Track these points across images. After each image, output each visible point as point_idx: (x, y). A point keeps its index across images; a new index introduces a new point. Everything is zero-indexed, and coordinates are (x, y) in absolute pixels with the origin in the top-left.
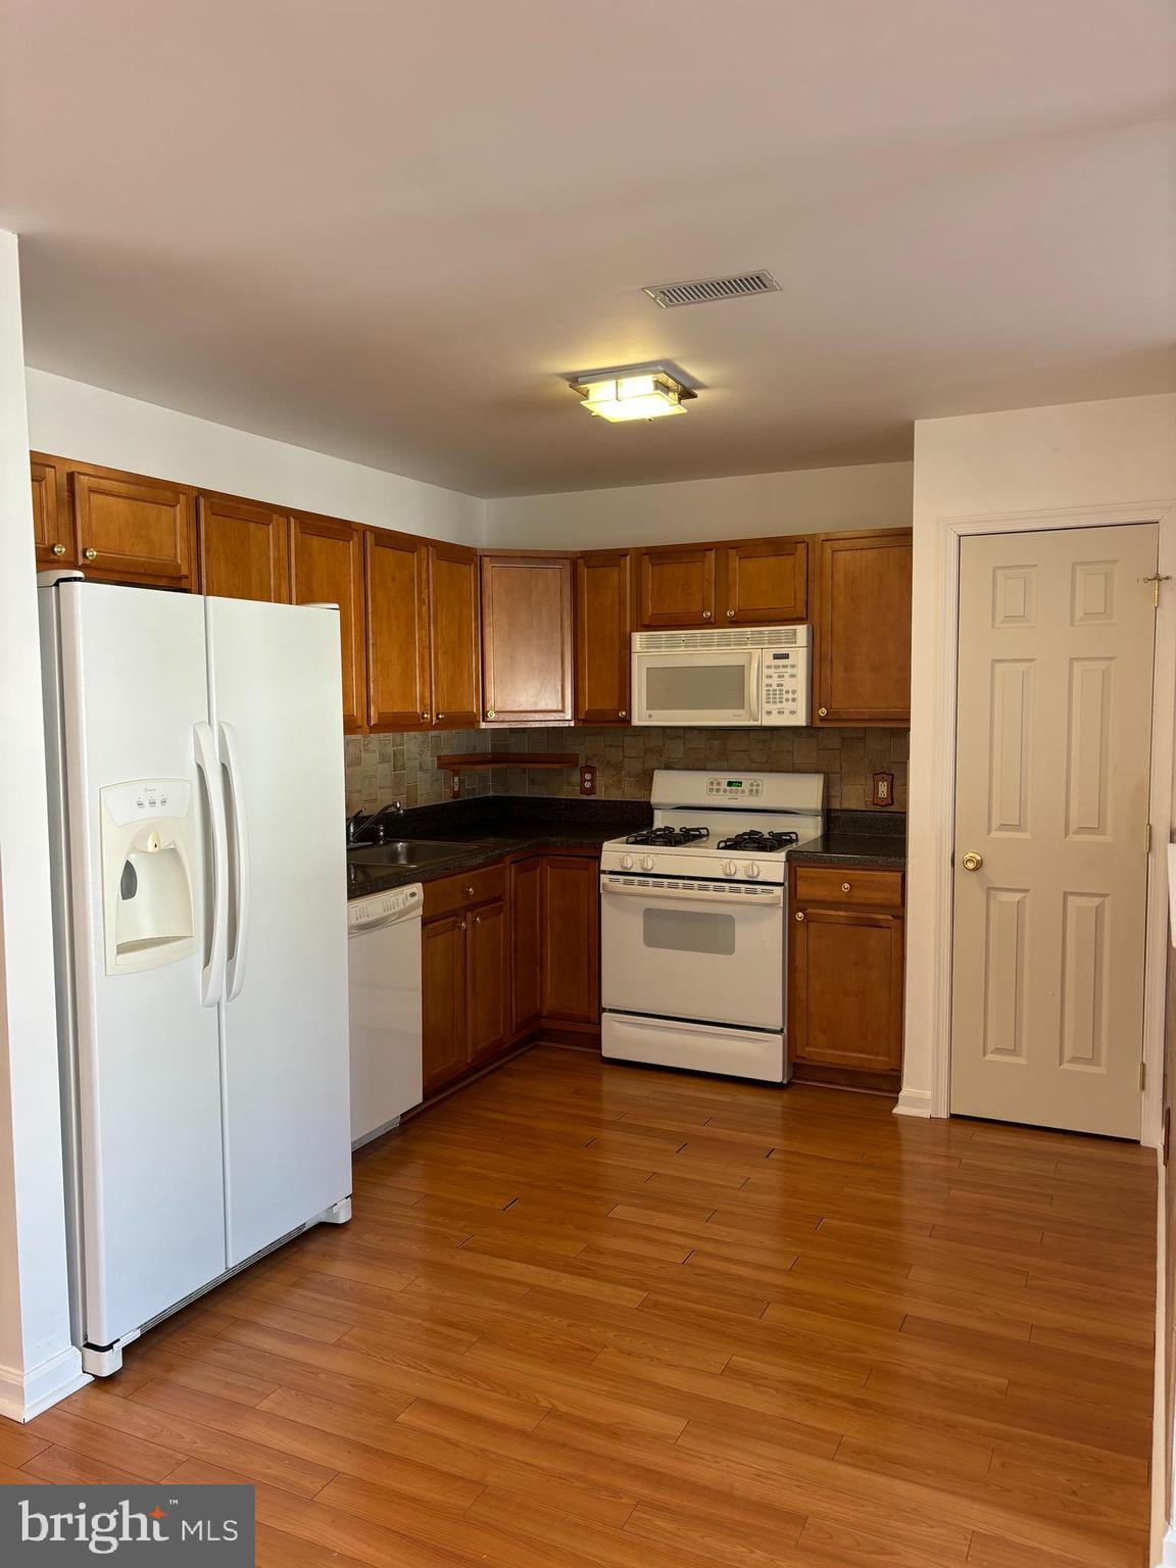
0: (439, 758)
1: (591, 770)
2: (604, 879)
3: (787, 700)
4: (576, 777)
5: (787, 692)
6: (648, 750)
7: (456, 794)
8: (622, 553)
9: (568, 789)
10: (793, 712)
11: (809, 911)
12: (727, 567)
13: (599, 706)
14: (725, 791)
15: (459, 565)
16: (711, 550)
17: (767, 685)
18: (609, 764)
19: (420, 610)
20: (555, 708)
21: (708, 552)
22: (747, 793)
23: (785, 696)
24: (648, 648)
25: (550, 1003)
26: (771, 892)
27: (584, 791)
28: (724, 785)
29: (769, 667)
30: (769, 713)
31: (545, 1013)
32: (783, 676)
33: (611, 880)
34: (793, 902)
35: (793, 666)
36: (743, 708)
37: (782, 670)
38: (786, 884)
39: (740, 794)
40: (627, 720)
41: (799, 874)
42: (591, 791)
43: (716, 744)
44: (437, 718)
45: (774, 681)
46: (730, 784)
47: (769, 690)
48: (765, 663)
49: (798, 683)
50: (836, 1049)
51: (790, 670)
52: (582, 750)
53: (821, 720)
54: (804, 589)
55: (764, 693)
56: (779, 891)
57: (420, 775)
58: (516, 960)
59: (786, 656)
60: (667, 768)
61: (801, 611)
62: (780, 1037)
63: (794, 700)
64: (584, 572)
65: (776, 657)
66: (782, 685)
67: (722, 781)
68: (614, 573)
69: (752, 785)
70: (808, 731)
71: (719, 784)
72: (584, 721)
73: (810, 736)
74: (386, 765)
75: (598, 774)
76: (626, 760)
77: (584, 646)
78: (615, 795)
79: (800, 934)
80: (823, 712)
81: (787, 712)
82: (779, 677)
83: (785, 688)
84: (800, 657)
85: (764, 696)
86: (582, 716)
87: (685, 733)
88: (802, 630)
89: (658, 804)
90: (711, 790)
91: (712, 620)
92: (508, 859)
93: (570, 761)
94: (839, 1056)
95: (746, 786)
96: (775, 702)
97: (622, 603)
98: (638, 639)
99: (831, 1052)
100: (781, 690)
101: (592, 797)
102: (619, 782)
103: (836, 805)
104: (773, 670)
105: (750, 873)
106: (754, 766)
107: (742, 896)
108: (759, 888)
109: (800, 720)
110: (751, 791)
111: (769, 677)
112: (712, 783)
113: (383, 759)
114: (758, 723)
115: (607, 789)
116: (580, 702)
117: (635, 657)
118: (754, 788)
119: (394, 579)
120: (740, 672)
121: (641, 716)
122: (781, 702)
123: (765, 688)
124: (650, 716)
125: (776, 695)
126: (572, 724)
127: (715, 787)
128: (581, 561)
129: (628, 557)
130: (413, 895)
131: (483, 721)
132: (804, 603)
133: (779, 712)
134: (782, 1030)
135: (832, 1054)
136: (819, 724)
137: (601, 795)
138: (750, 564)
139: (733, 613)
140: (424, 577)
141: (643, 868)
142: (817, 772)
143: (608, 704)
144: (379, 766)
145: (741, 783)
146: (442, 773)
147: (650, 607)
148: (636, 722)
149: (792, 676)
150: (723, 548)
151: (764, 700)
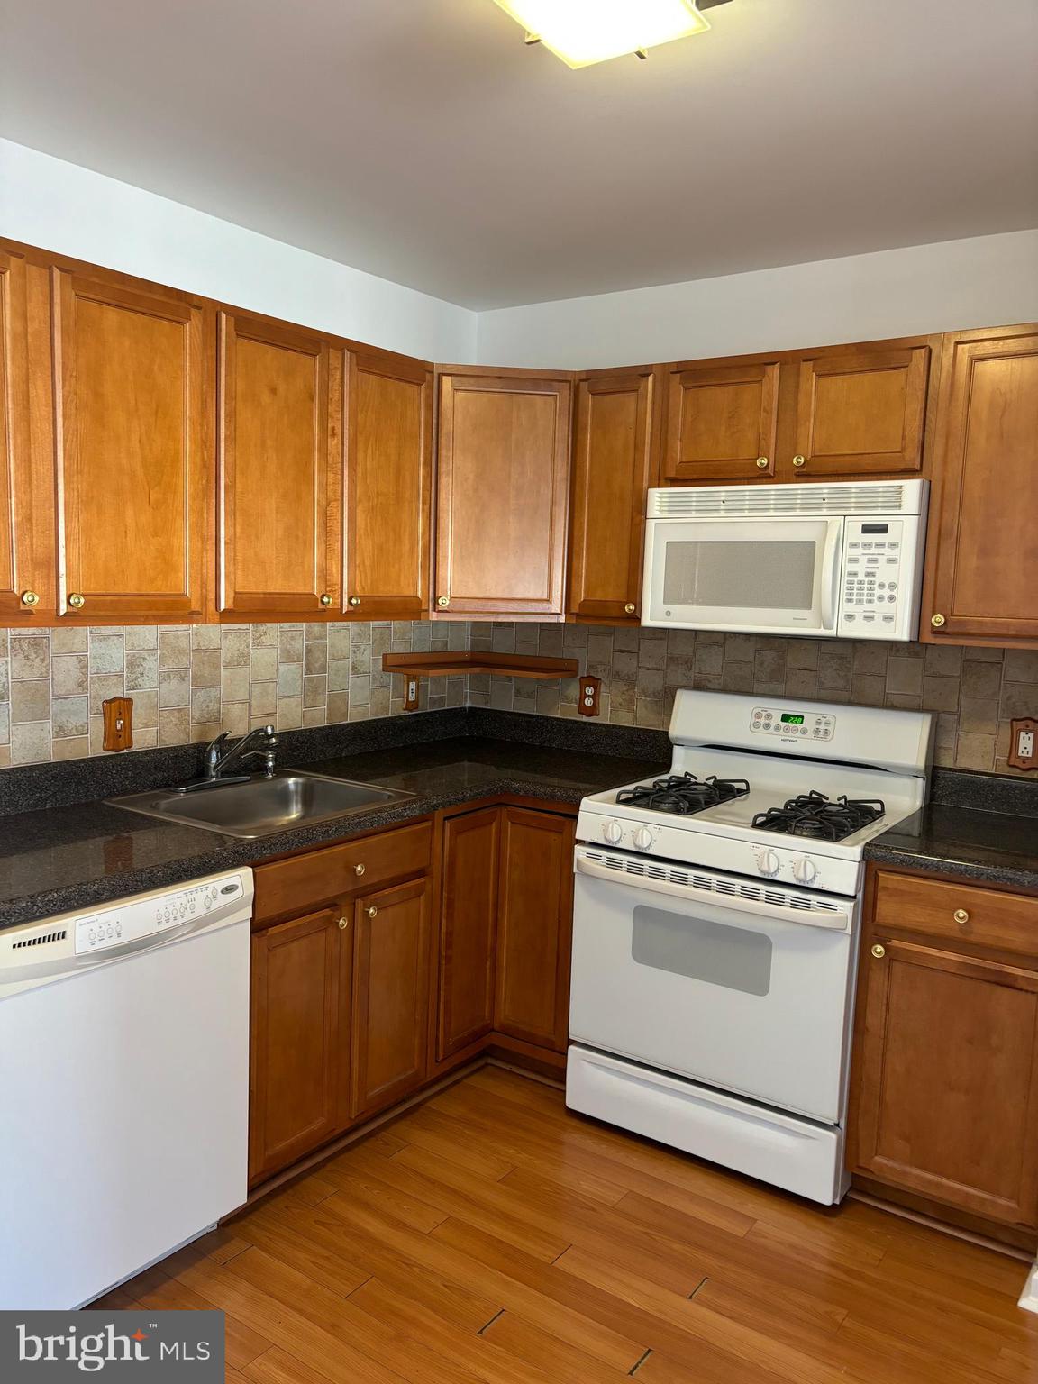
0: (385, 656)
1: (594, 681)
2: (580, 853)
3: (881, 598)
4: (574, 691)
5: (882, 586)
6: (672, 660)
7: (411, 706)
8: (643, 372)
9: (563, 706)
10: (888, 619)
11: (896, 943)
12: (797, 387)
13: (599, 596)
14: (777, 728)
15: (402, 384)
16: (774, 363)
17: (850, 574)
18: (617, 676)
19: (324, 442)
20: (538, 596)
21: (769, 368)
22: (810, 734)
23: (877, 592)
24: (670, 511)
25: (505, 1013)
26: (833, 908)
27: (583, 710)
28: (777, 720)
29: (854, 545)
30: (850, 617)
31: (496, 1025)
32: (875, 561)
33: (590, 856)
34: (870, 927)
35: (893, 545)
36: (809, 607)
37: (874, 550)
38: (860, 896)
39: (799, 734)
40: (636, 618)
41: (881, 884)
42: (592, 711)
43: (769, 656)
44: (350, 603)
45: (861, 568)
46: (785, 718)
47: (851, 582)
48: (851, 538)
49: (901, 571)
50: (926, 1169)
51: (886, 550)
52: (583, 654)
53: (933, 633)
54: (918, 423)
55: (844, 585)
56: (846, 908)
57: (351, 679)
58: (448, 959)
59: (883, 529)
60: (698, 687)
61: (911, 456)
62: (832, 1136)
63: (892, 599)
64: (589, 401)
65: (867, 529)
66: (873, 574)
67: (772, 712)
68: (630, 400)
69: (818, 722)
70: (914, 647)
71: (769, 717)
72: (577, 615)
73: (916, 655)
74: (293, 666)
75: (603, 688)
76: (641, 672)
77: (583, 509)
78: (625, 720)
79: (878, 979)
80: (938, 620)
81: (878, 617)
82: (870, 561)
83: (877, 580)
84: (905, 532)
85: (844, 591)
86: (575, 609)
87: (725, 639)
88: (911, 489)
89: (677, 739)
90: (757, 725)
91: (770, 471)
92: (439, 815)
93: (566, 669)
94: (930, 1182)
95: (809, 723)
96: (860, 601)
97: (638, 447)
98: (658, 499)
99: (915, 1171)
100: (871, 583)
101: (592, 719)
102: (631, 701)
103: (947, 762)
104: (861, 550)
105: (801, 875)
106: (824, 693)
107: (786, 911)
108: (814, 898)
109: (901, 631)
110: (817, 731)
111: (854, 561)
112: (758, 715)
113: (288, 657)
114: (832, 633)
115: (614, 710)
116: (574, 589)
117: (651, 527)
118: (822, 727)
119: (273, 391)
120: (807, 550)
121: (655, 612)
122: (870, 601)
123: (846, 578)
124: (668, 613)
125: (863, 590)
126: (562, 619)
127: (763, 721)
128: (584, 386)
129: (651, 378)
130: (229, 889)
131: (434, 610)
132: (917, 443)
133: (867, 618)
134: (837, 1125)
135: (917, 1176)
136: (928, 638)
137: (605, 717)
138: (836, 385)
139: (802, 460)
140: (335, 396)
141: (636, 846)
142: (919, 709)
143: (610, 593)
144: (283, 668)
145: (802, 717)
146: (390, 678)
147: (678, 453)
148: (647, 621)
149: (892, 561)
150: (791, 361)
151: (844, 597)
